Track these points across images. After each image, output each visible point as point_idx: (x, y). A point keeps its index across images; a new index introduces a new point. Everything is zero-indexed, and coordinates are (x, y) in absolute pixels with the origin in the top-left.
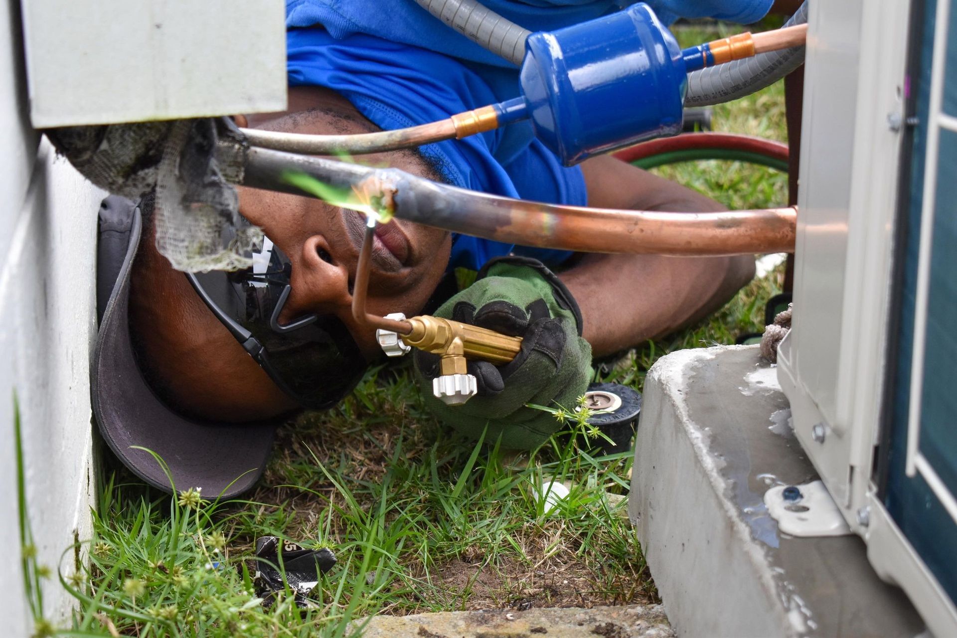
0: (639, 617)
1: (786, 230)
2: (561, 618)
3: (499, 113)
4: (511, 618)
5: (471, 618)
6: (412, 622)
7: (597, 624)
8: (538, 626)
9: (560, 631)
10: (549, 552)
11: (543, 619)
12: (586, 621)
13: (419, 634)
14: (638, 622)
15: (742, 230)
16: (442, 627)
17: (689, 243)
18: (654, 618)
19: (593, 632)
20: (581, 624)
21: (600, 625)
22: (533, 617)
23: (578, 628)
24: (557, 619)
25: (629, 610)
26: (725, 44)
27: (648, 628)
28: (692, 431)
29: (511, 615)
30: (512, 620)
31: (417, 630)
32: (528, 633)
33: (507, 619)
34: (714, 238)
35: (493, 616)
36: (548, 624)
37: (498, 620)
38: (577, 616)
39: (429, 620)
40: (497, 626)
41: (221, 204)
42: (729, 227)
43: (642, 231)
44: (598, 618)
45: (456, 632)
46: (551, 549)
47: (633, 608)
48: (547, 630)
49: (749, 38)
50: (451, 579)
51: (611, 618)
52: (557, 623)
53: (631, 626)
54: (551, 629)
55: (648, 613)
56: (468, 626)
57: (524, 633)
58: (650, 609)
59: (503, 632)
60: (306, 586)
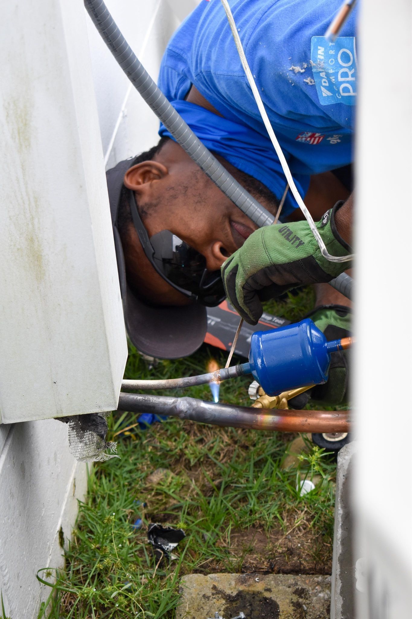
0: (318, 583)
2: (281, 581)
4: (257, 581)
5: (239, 580)
6: (211, 580)
7: (297, 587)
8: (269, 587)
9: (278, 591)
10: (297, 523)
11: (272, 582)
12: (292, 585)
13: (212, 588)
14: (317, 588)
16: (224, 584)
17: (333, 429)
18: (326, 585)
19: (294, 593)
20: (289, 587)
21: (298, 588)
22: (268, 580)
23: (288, 589)
24: (279, 582)
25: (315, 579)
27: (320, 592)
29: (258, 578)
30: (258, 582)
31: (211, 586)
32: (263, 591)
33: (255, 581)
34: (346, 427)
35: (250, 578)
36: (275, 585)
37: (251, 581)
38: (289, 581)
39: (219, 579)
40: (250, 585)
44: (299, 583)
45: (230, 588)
46: (299, 521)
47: (317, 577)
48: (272, 590)
51: (305, 583)
52: (278, 585)
53: (313, 590)
54: (274, 589)
55: (324, 581)
56: (236, 585)
57: (261, 591)
58: (325, 579)
59: (251, 589)
60: (173, 545)
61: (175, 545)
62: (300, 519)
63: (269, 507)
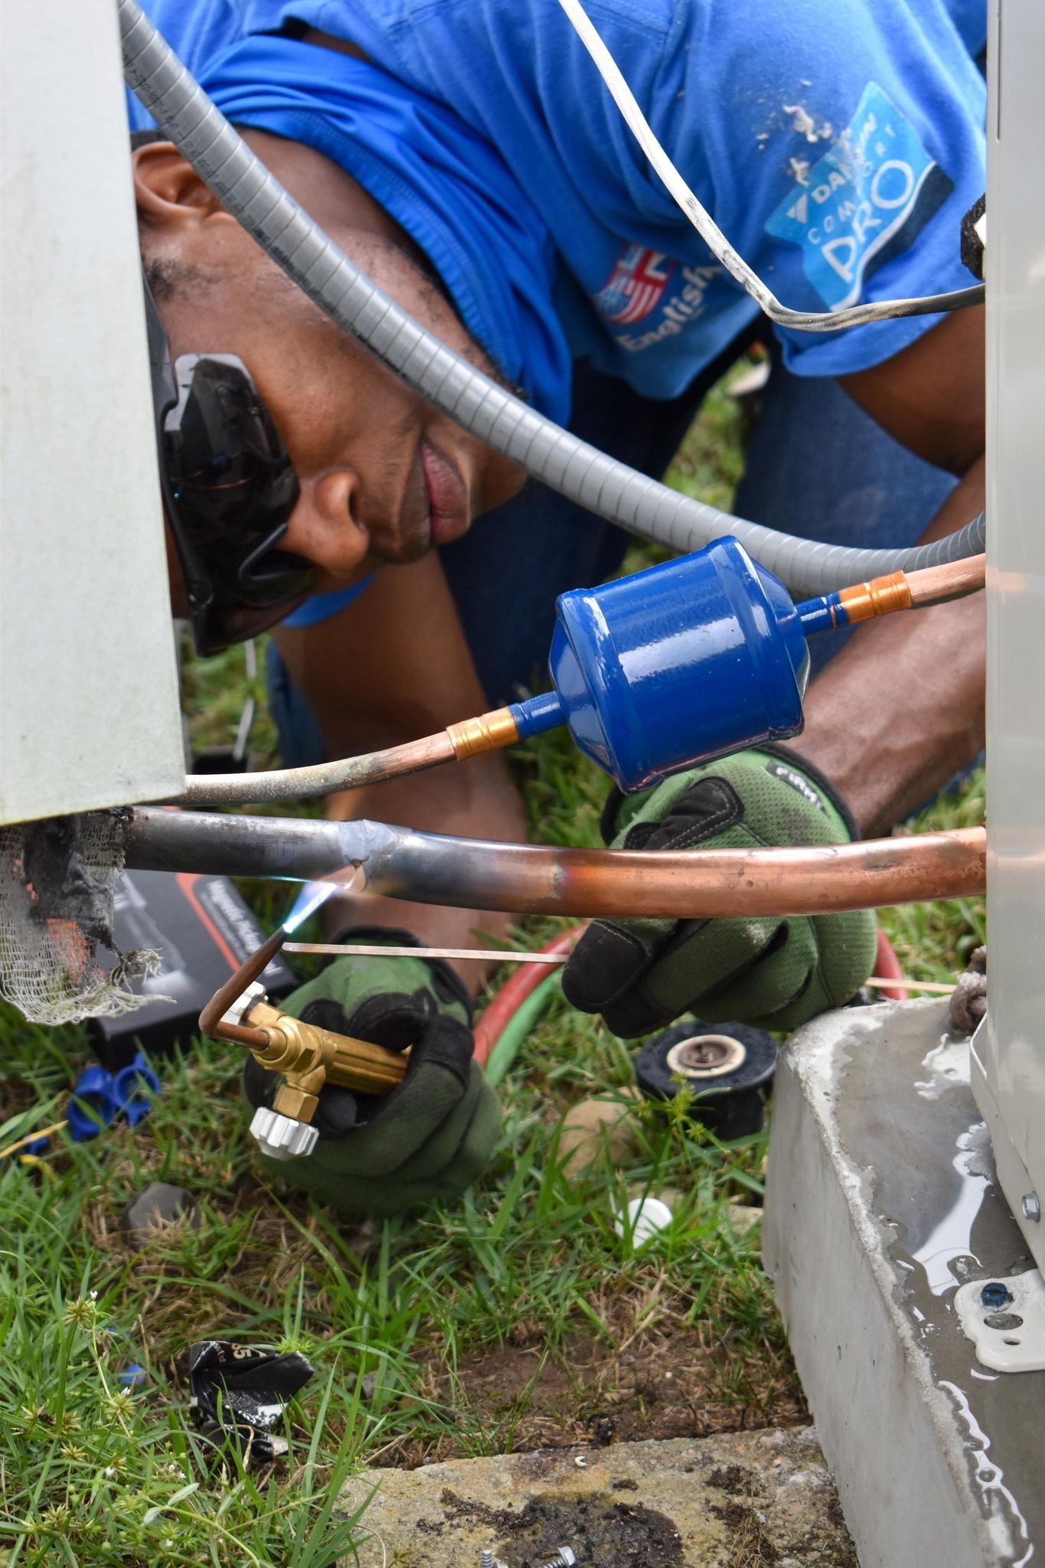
0: (778, 1451)
1: (975, 864)
2: (659, 1458)
3: (519, 719)
4: (583, 1464)
5: (522, 1468)
6: (431, 1480)
7: (715, 1468)
8: (625, 1477)
9: (658, 1484)
10: (642, 1320)
11: (632, 1463)
12: (697, 1463)
13: (442, 1501)
14: (777, 1462)
15: (906, 869)
16: (477, 1487)
17: (825, 896)
18: (801, 1451)
19: (709, 1484)
20: (690, 1470)
21: (719, 1470)
22: (616, 1460)
23: (686, 1476)
24: (653, 1462)
25: (764, 1439)
26: (863, 592)
27: (791, 1471)
28: (846, 1173)
29: (582, 1458)
30: (584, 1468)
31: (439, 1495)
32: (609, 1491)
33: (576, 1466)
34: (863, 884)
35: (554, 1460)
36: (641, 1471)
37: (561, 1468)
38: (684, 1454)
39: (457, 1473)
40: (560, 1481)
41: (92, 919)
42: (886, 867)
43: (750, 883)
44: (716, 1456)
45: (499, 1494)
46: (647, 1314)
47: (770, 1434)
48: (637, 1482)
49: (901, 580)
50: (492, 1378)
51: (737, 1455)
52: (653, 1470)
53: (766, 1468)
54: (644, 1481)
55: (793, 1443)
56: (516, 1483)
57: (602, 1490)
58: (795, 1436)
59: (569, 1489)
60: (269, 1412)
61: (277, 1409)
62: (648, 1310)
63: (547, 1282)
